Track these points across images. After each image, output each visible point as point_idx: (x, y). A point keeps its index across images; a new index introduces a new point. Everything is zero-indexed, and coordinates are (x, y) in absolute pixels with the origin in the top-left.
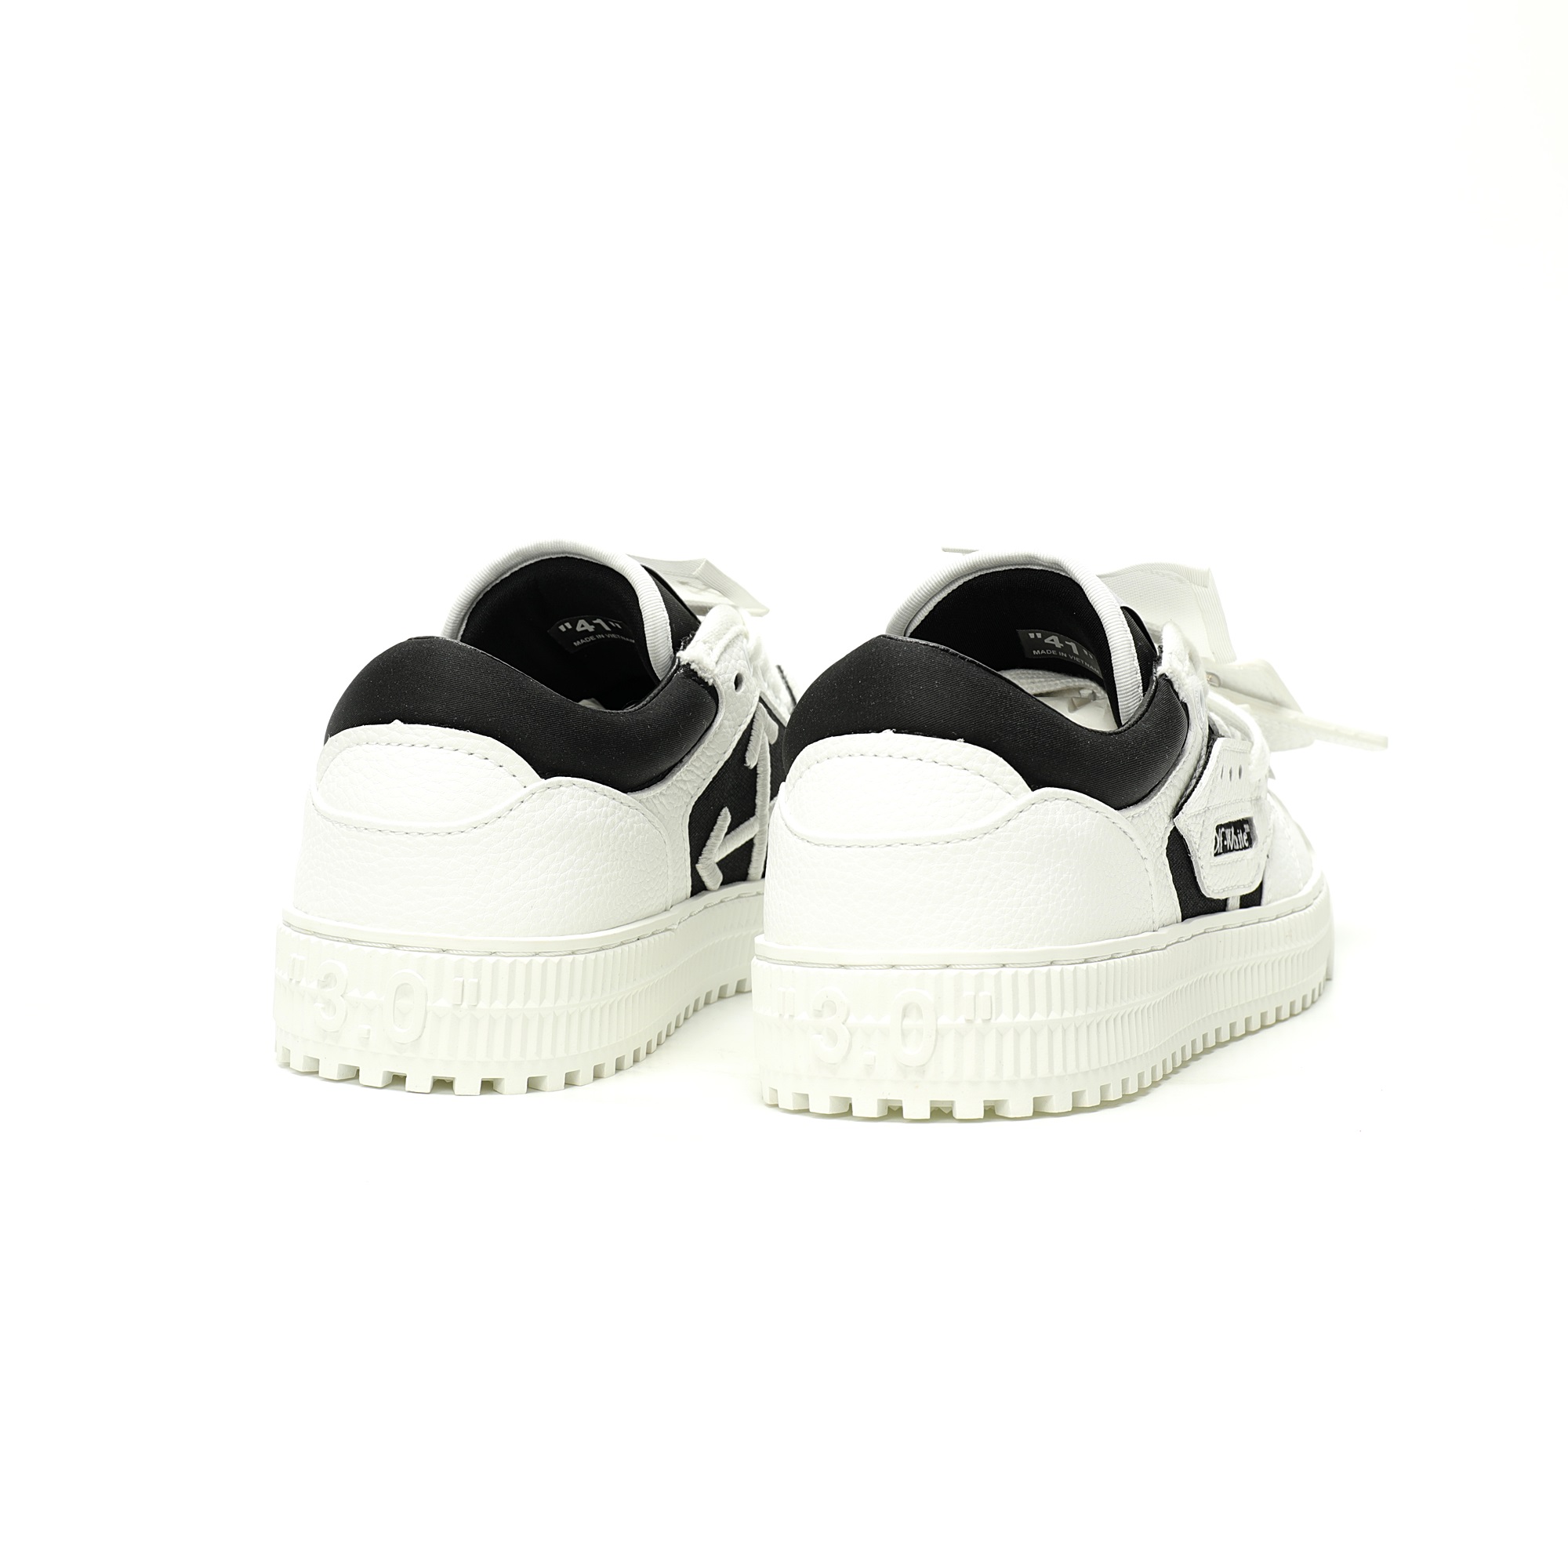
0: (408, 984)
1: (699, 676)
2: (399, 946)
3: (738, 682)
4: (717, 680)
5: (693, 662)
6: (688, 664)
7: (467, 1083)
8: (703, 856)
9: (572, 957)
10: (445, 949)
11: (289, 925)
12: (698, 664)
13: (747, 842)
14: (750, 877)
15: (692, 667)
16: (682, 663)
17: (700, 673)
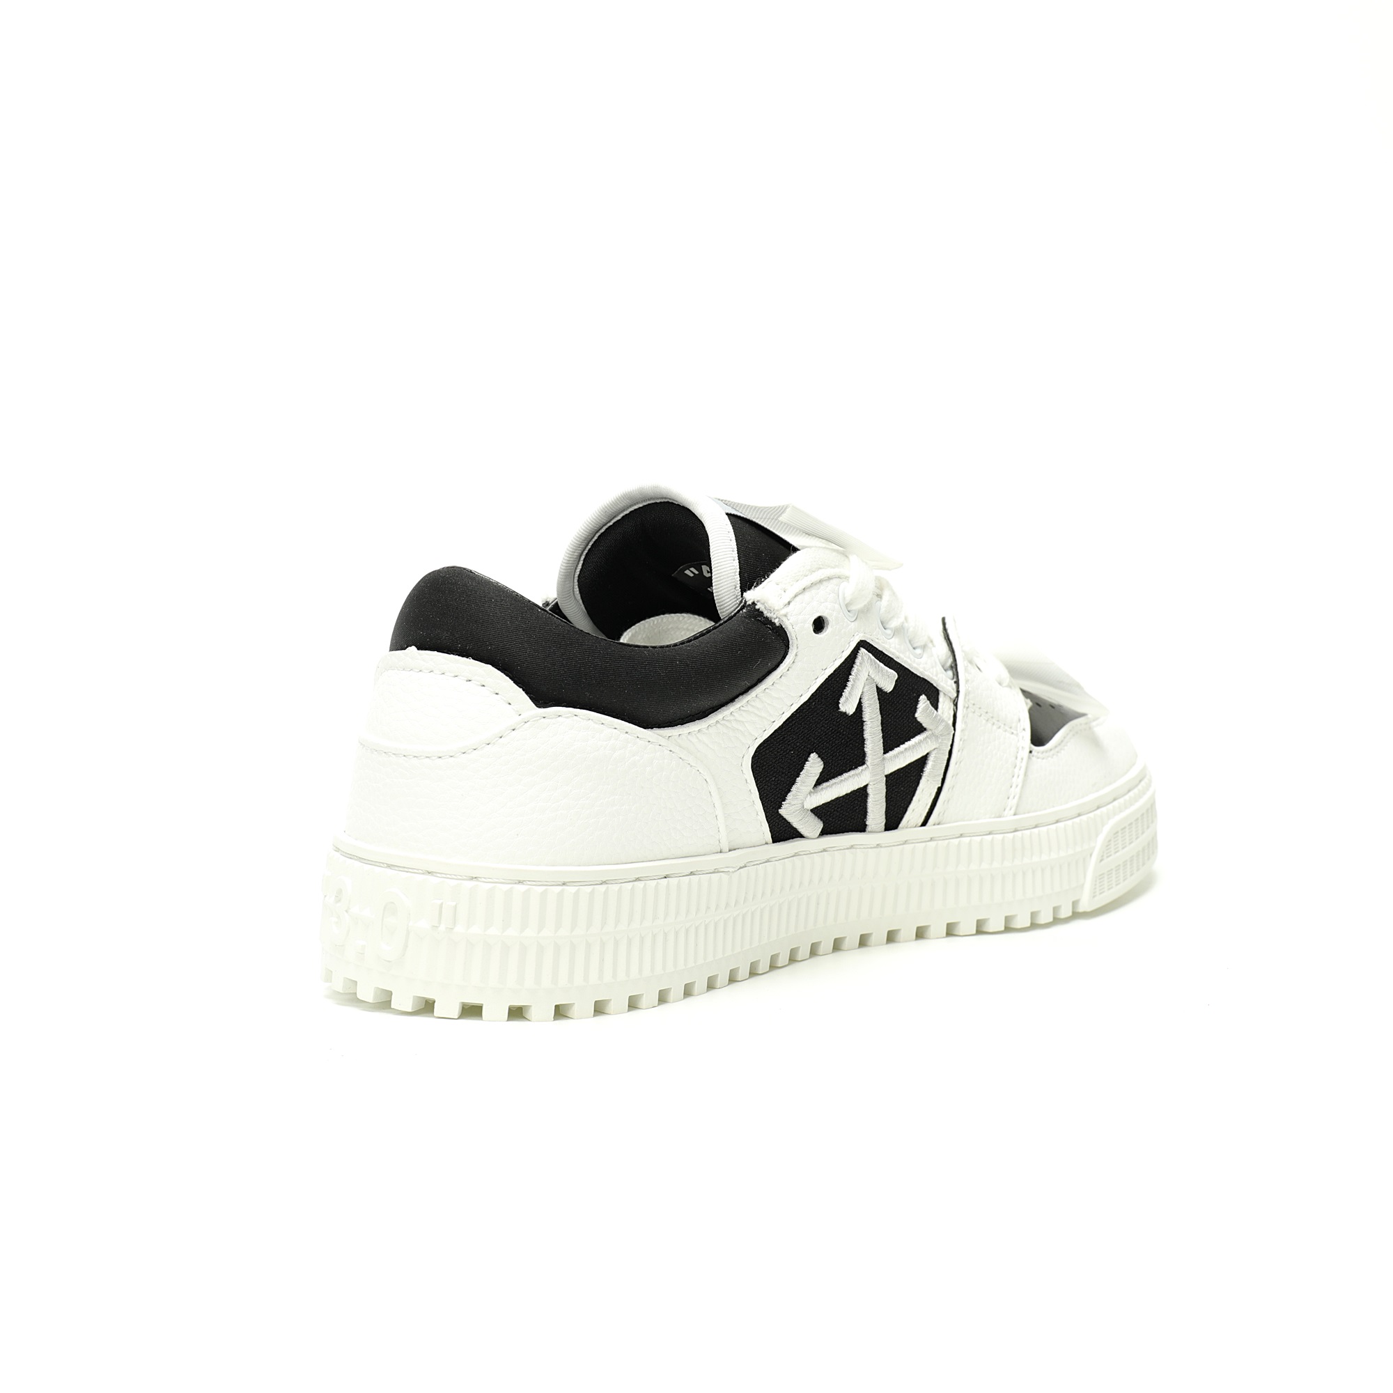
0: (393, 903)
1: (765, 616)
2: (392, 865)
3: (819, 625)
4: (784, 619)
5: (758, 601)
6: (754, 603)
7: (448, 1006)
8: (787, 801)
9: (561, 888)
10: (430, 870)
11: (338, 850)
12: (763, 604)
13: (853, 792)
14: (868, 829)
15: (757, 607)
16: (748, 603)
17: (766, 614)
